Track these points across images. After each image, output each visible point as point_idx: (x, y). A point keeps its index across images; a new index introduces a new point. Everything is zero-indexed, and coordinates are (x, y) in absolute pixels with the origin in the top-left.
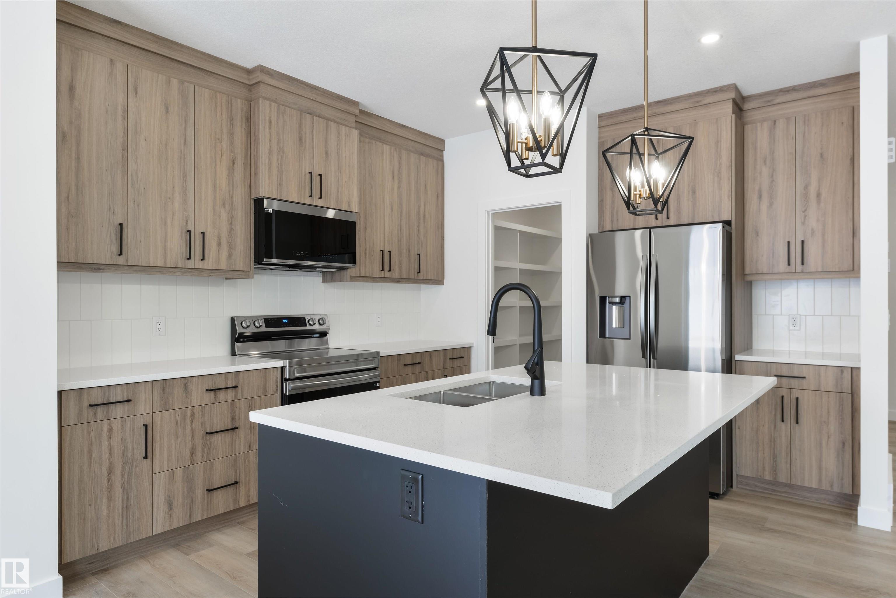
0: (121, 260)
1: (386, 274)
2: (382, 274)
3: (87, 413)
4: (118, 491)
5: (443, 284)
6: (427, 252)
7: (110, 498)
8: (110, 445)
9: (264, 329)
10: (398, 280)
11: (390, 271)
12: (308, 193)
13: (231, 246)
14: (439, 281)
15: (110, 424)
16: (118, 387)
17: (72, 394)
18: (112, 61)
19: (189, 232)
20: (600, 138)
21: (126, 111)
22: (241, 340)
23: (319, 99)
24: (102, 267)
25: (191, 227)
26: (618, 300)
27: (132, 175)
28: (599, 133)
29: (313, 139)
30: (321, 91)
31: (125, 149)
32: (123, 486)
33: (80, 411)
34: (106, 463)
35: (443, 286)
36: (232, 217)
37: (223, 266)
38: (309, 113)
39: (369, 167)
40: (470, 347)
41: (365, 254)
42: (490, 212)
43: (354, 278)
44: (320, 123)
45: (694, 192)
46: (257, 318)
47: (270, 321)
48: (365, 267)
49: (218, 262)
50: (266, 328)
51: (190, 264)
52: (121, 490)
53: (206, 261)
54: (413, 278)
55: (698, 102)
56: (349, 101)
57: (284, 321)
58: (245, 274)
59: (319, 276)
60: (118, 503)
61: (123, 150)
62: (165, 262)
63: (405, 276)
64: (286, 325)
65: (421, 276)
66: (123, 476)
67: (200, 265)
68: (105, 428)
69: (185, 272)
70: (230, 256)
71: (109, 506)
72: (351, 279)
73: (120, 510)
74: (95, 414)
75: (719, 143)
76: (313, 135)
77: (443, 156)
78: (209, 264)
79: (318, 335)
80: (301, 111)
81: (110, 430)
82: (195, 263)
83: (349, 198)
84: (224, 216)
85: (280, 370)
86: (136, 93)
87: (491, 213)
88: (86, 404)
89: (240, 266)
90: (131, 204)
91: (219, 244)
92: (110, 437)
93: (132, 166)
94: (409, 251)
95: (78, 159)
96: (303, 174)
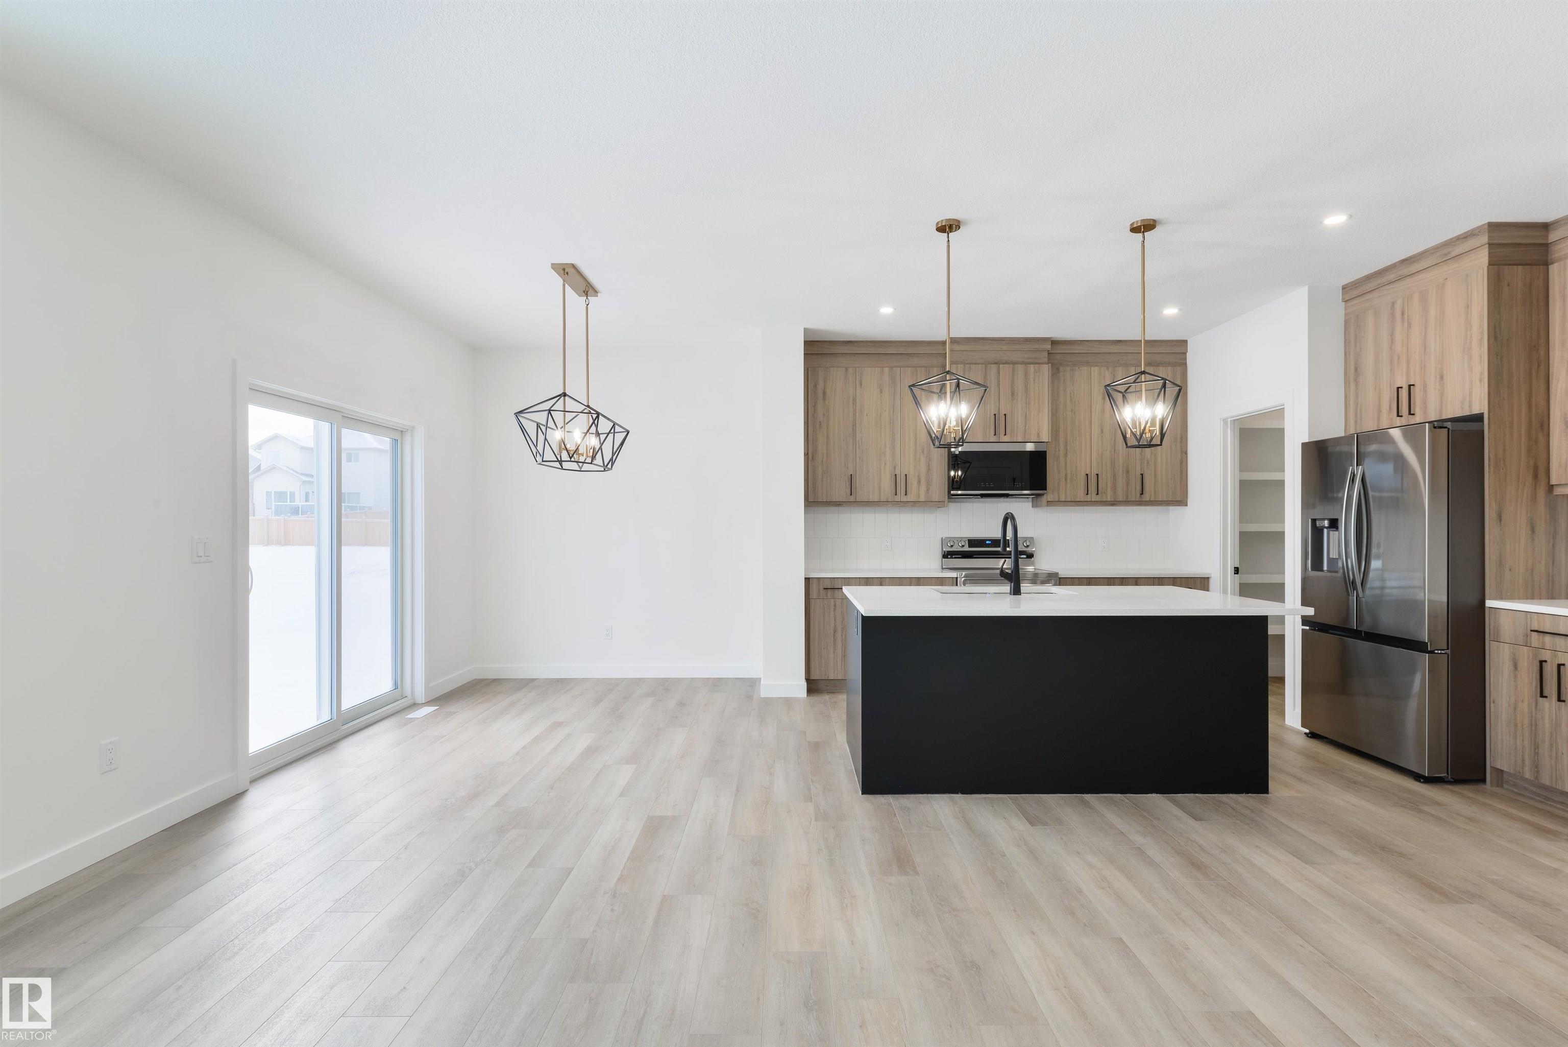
0: (852, 499)
1: (1094, 498)
2: (1088, 498)
3: (823, 592)
4: (839, 645)
5: (1187, 505)
6: (1155, 471)
7: (835, 648)
8: (835, 614)
9: (967, 548)
10: (1112, 503)
11: (1097, 494)
12: (992, 432)
13: (929, 483)
14: (1180, 500)
15: (835, 602)
16: (839, 579)
17: (815, 581)
18: (847, 369)
19: (896, 475)
20: (1346, 315)
21: (854, 399)
22: (949, 557)
23: (1005, 348)
24: (842, 503)
25: (898, 472)
26: (1326, 523)
27: (859, 441)
28: (1346, 309)
29: (999, 385)
30: (1007, 341)
31: (854, 425)
32: (842, 641)
33: (819, 591)
34: (833, 625)
35: (1186, 507)
36: (930, 460)
37: (922, 499)
38: (996, 363)
39: (1071, 394)
40: (1208, 578)
41: (1066, 479)
42: (1229, 420)
43: (1049, 503)
44: (1006, 370)
45: (1442, 377)
46: (961, 539)
47: (972, 542)
48: (1066, 492)
49: (919, 496)
50: (969, 547)
51: (897, 498)
52: (841, 644)
53: (908, 496)
54: (1134, 500)
55: (1446, 255)
56: (1038, 340)
57: (987, 542)
58: (939, 504)
59: (1028, 502)
60: (839, 652)
61: (853, 425)
62: (880, 498)
63: (1121, 497)
64: (988, 546)
65: (1146, 497)
66: (842, 635)
67: (904, 499)
68: (832, 604)
69: (895, 505)
70: (928, 490)
71: (834, 653)
72: (1047, 504)
73: (841, 657)
74: (827, 594)
75: (1469, 307)
76: (999, 381)
77: (1186, 359)
78: (911, 497)
79: (1025, 556)
80: (987, 363)
81: (835, 606)
82: (901, 497)
83: (1038, 430)
84: (923, 460)
85: (955, 580)
86: (861, 385)
87: (1231, 421)
88: (822, 587)
89: (936, 497)
90: (858, 461)
91: (919, 482)
92: (835, 610)
93: (858, 435)
94: (1128, 472)
95: (828, 437)
96: (989, 416)
